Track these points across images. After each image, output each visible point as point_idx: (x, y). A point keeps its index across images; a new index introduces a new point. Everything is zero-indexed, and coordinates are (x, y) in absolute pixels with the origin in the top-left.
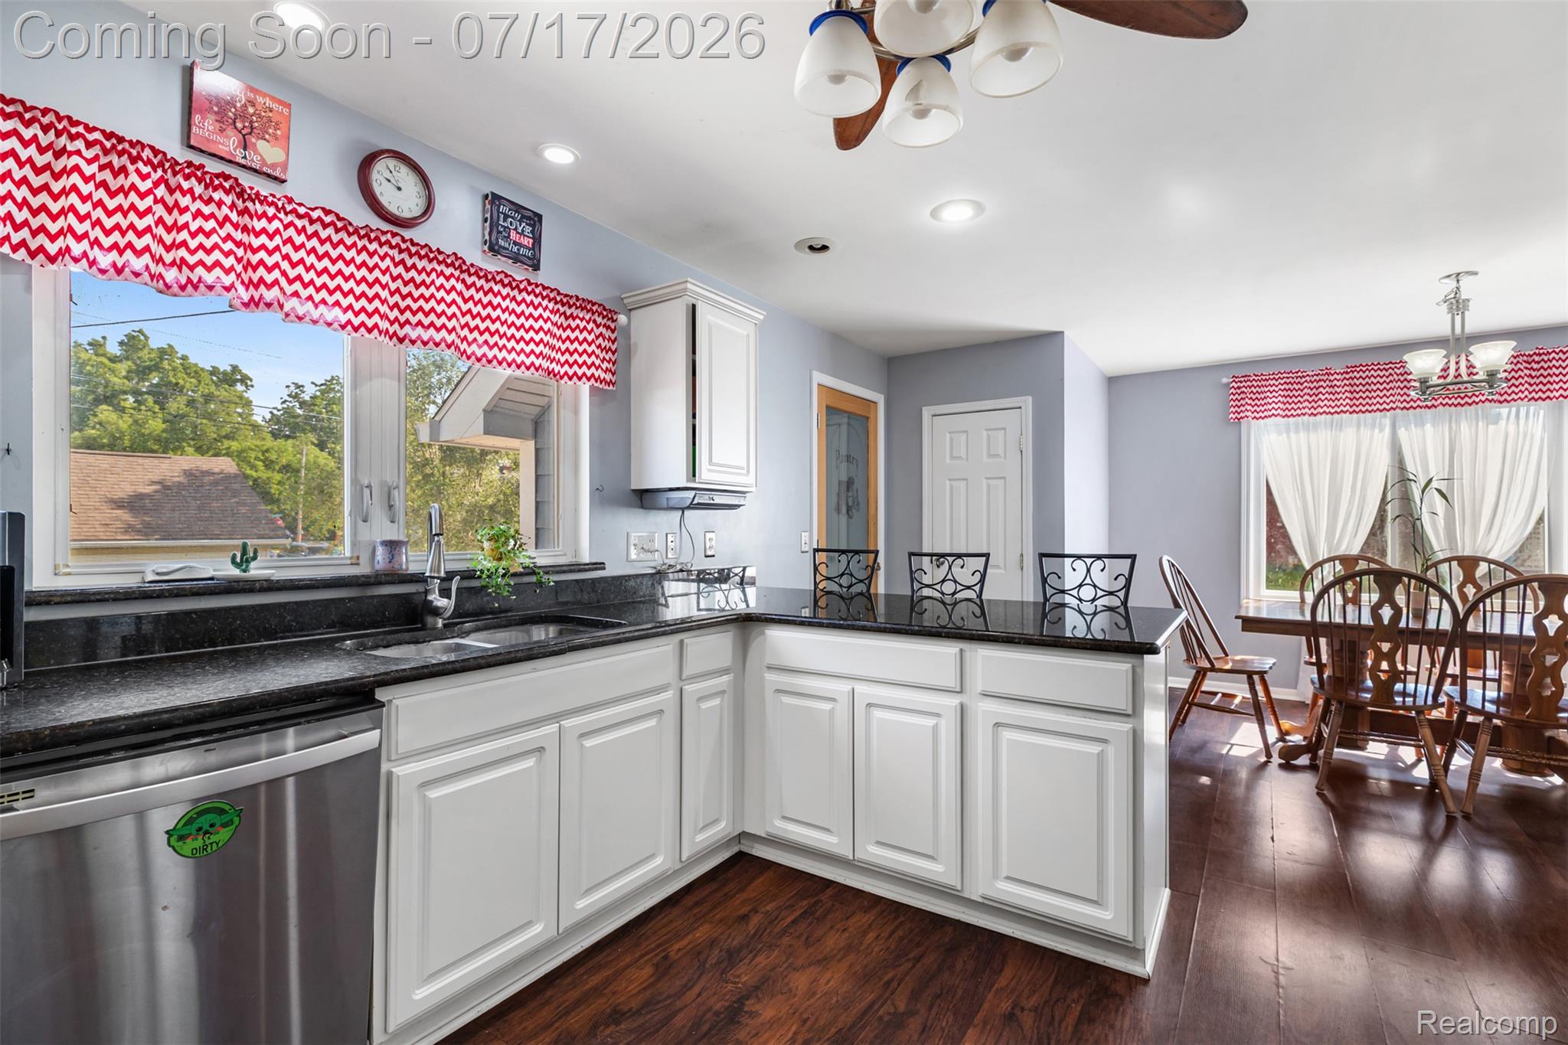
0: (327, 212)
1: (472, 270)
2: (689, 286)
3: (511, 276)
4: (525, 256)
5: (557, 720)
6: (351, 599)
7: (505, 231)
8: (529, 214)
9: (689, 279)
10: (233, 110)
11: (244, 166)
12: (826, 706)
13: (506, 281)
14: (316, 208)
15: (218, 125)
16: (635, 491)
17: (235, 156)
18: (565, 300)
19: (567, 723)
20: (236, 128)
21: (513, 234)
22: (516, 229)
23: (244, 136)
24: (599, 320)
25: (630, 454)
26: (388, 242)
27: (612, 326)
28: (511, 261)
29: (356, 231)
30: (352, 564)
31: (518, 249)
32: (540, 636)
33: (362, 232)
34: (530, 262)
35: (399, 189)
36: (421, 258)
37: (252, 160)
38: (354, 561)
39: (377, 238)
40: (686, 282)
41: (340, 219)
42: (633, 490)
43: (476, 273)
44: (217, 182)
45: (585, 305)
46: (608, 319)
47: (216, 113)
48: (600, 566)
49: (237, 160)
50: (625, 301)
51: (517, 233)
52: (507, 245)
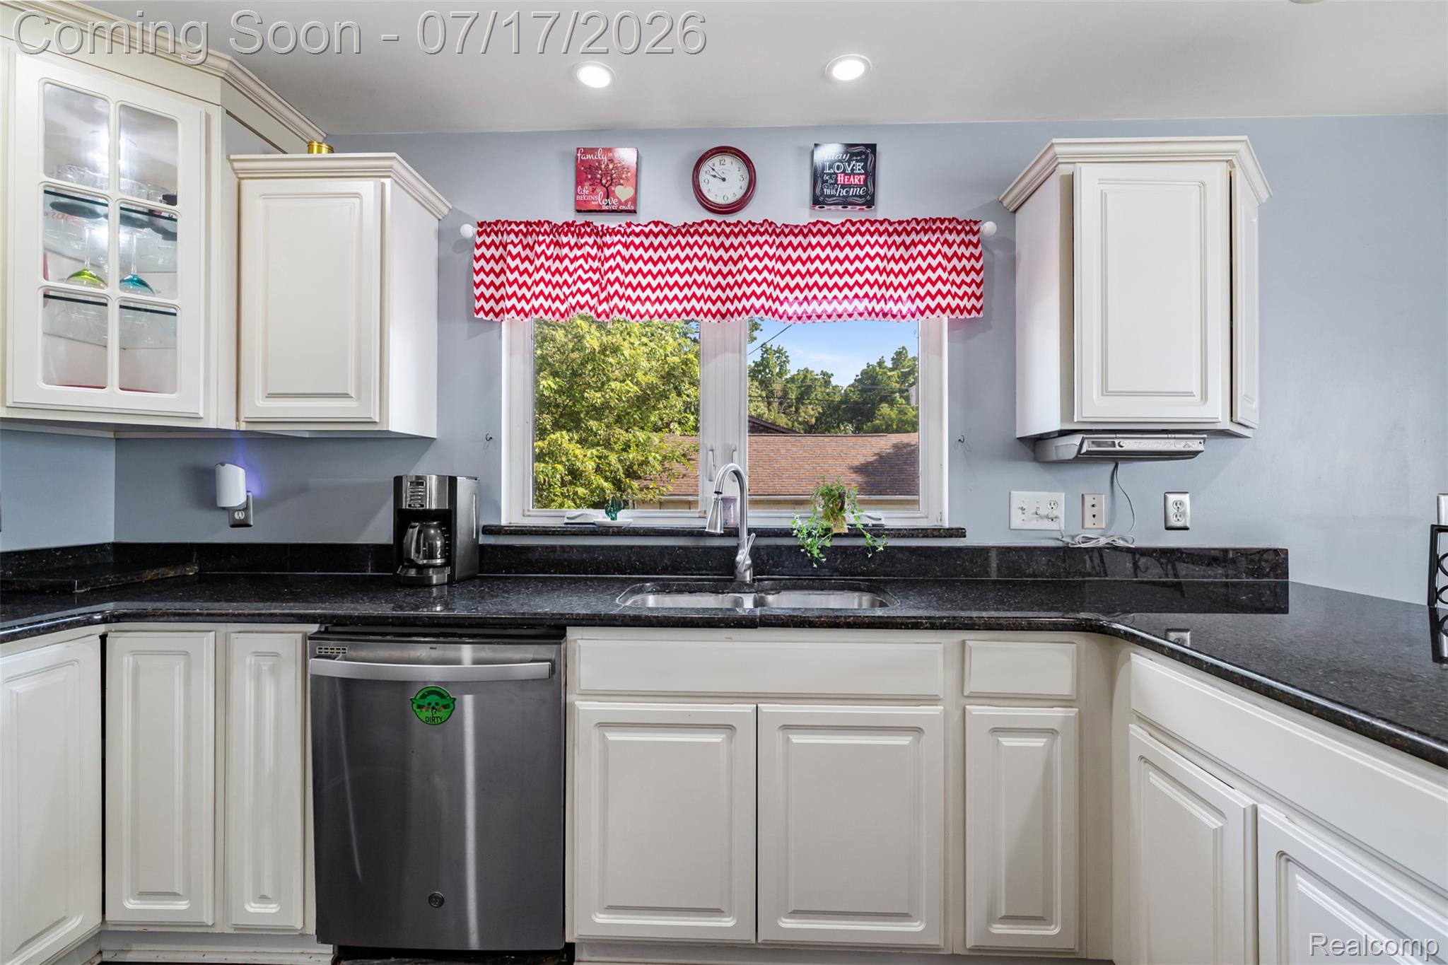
0: (656, 224)
1: (787, 231)
2: (1057, 149)
3: (828, 223)
4: (856, 196)
5: (757, 701)
6: (680, 548)
7: (831, 178)
8: (861, 149)
9: (1055, 141)
10: (600, 172)
11: (608, 211)
12: (1213, 822)
13: (824, 230)
14: (649, 224)
15: (591, 188)
16: (1023, 440)
17: (601, 206)
18: (900, 229)
19: (765, 708)
20: (602, 184)
21: (841, 178)
22: (844, 172)
23: (607, 188)
24: (950, 238)
25: (1015, 393)
26: (706, 231)
27: (975, 240)
28: (840, 207)
29: (679, 231)
30: (699, 517)
31: (847, 192)
32: (853, 604)
33: (684, 231)
34: (861, 201)
35: (724, 180)
36: (736, 236)
37: (613, 204)
38: (702, 515)
39: (696, 232)
40: (1052, 145)
41: (666, 225)
42: (1018, 438)
43: (791, 232)
44: (583, 230)
45: (928, 225)
46: (967, 233)
47: (590, 179)
48: (960, 533)
49: (603, 209)
50: (1005, 203)
51: (846, 174)
52: (833, 192)
